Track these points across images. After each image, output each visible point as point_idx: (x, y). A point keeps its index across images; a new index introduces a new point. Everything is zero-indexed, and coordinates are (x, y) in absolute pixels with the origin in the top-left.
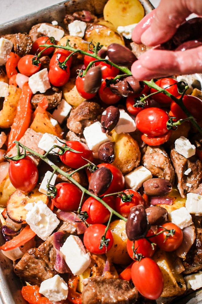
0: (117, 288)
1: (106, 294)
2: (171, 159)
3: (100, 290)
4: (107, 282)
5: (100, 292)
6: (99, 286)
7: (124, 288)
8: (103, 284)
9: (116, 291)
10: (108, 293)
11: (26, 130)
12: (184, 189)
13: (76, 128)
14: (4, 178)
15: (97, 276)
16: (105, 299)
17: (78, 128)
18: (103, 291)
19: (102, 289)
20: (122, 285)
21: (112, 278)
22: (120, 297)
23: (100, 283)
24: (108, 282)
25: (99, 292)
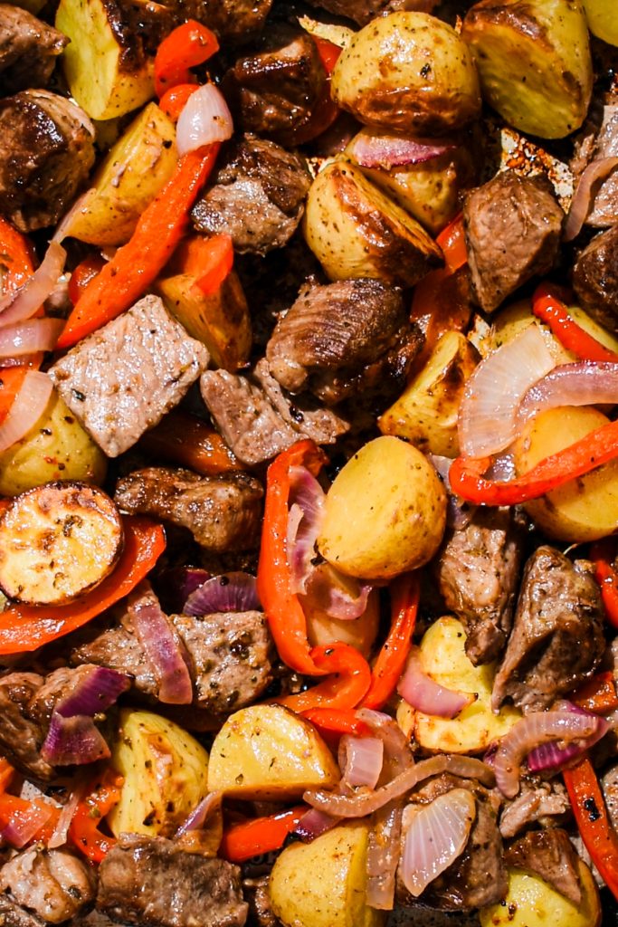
0: (197, 888)
1: (162, 897)
2: (517, 596)
3: (153, 880)
4: (180, 865)
5: (151, 886)
6: (155, 870)
7: (216, 893)
8: (167, 867)
9: (191, 897)
10: (170, 895)
11: (142, 296)
12: (508, 694)
13: (288, 377)
14: (18, 439)
15: (162, 839)
16: (156, 910)
17: (292, 380)
18: (159, 884)
19: (159, 878)
20: (215, 880)
21: (198, 855)
22: (195, 918)
23: (160, 862)
24: (183, 864)
25: (147, 887)
